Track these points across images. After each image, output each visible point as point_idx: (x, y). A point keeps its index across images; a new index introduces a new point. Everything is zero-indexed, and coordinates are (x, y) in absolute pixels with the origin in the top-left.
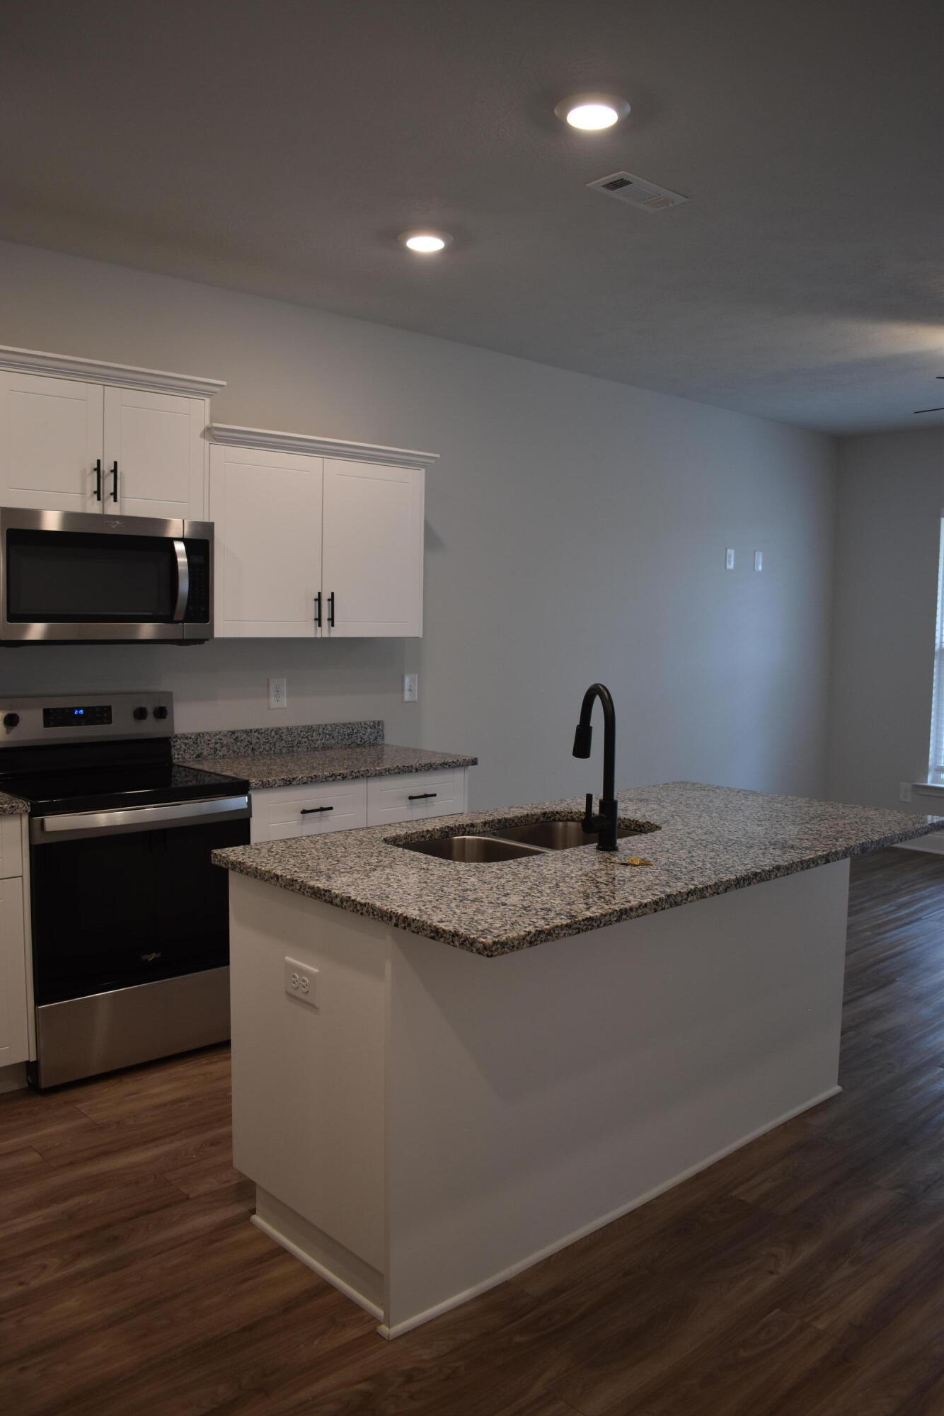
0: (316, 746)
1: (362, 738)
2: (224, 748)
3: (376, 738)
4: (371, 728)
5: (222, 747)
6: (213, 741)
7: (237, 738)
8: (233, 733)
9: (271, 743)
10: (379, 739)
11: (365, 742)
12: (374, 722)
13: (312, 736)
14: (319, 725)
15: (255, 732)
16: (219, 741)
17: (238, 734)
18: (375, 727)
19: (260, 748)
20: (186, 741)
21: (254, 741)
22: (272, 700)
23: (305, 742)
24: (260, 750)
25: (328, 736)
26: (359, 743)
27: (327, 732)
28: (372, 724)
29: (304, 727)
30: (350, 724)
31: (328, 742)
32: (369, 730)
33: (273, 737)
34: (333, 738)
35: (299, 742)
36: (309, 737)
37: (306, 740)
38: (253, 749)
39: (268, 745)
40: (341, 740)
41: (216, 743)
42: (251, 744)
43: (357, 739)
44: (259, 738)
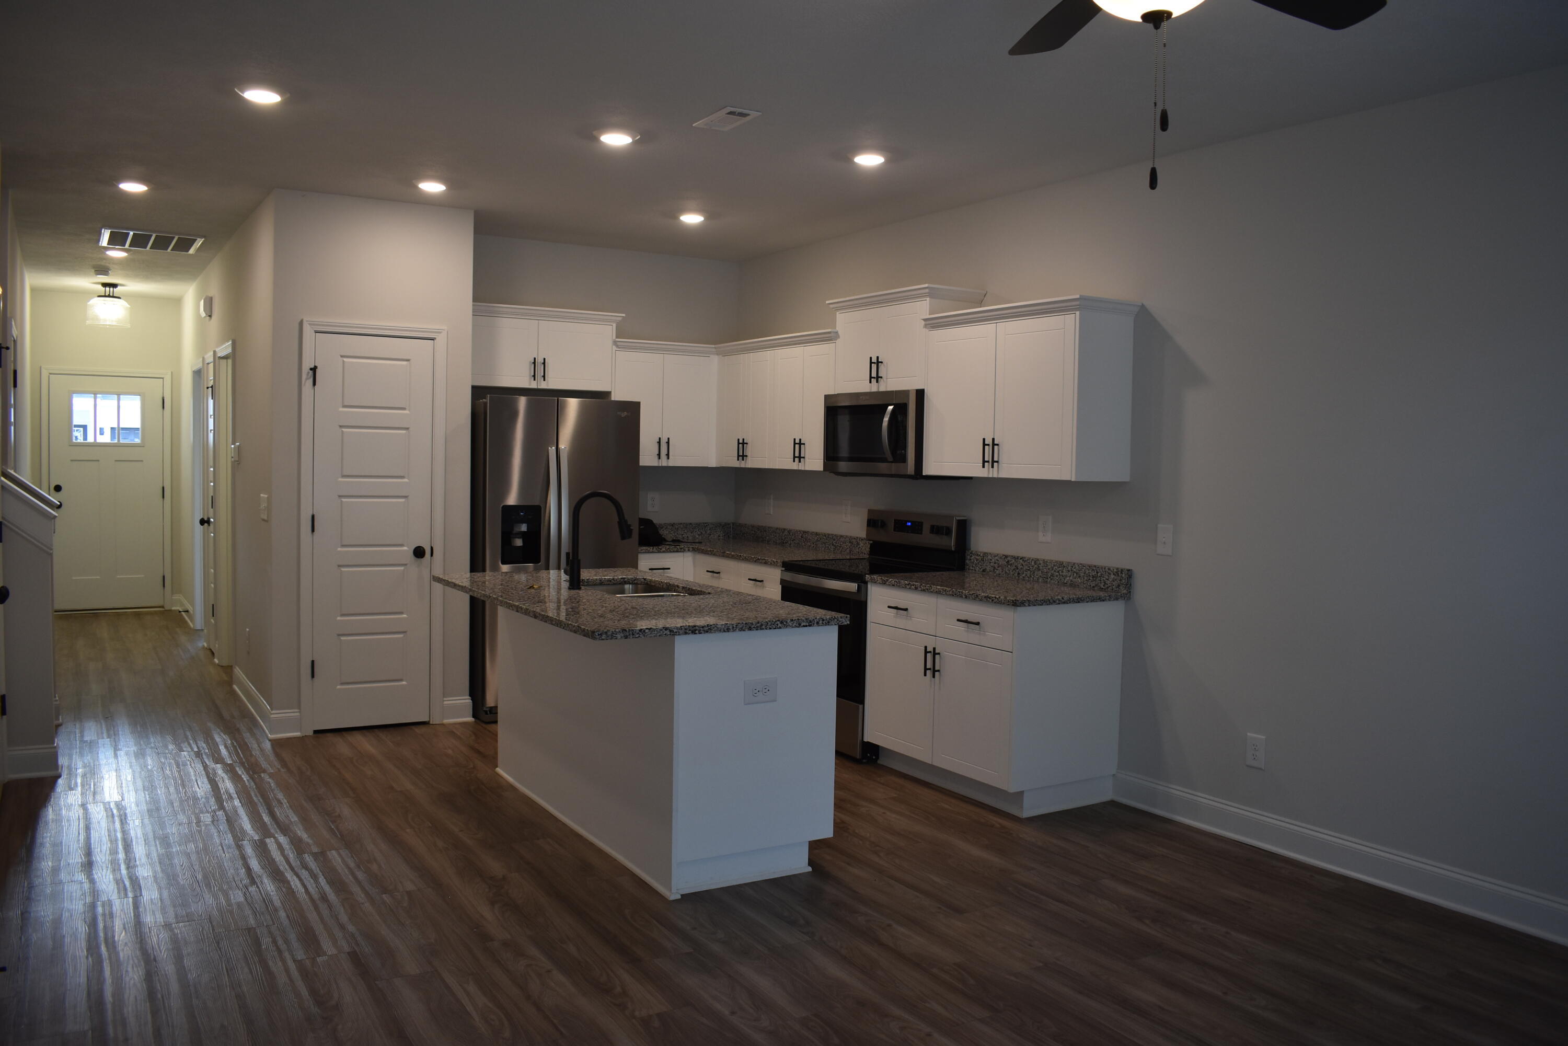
0: (1065, 582)
1: (1105, 582)
2: (1000, 568)
3: (1119, 586)
4: (1114, 574)
5: (999, 567)
6: (993, 561)
7: (1008, 562)
8: (1006, 557)
9: (1031, 571)
10: (1121, 587)
11: (1108, 588)
12: (1117, 569)
13: (1062, 572)
14: (1069, 563)
15: (1021, 559)
16: (997, 561)
17: (1009, 559)
18: (1118, 574)
19: (1023, 574)
20: (977, 557)
21: (1020, 567)
22: (1040, 534)
23: (1057, 576)
24: (1023, 575)
25: (1075, 575)
26: (1102, 587)
27: (1075, 570)
28: (1115, 570)
29: (1056, 562)
30: (1095, 566)
31: (1076, 580)
32: (1112, 576)
33: (1033, 566)
34: (1079, 577)
35: (1052, 575)
36: (1060, 572)
37: (1057, 574)
38: (1019, 574)
39: (1029, 572)
40: (1086, 580)
41: (995, 563)
42: (1017, 569)
43: (1101, 583)
44: (1023, 565)
